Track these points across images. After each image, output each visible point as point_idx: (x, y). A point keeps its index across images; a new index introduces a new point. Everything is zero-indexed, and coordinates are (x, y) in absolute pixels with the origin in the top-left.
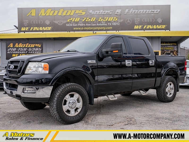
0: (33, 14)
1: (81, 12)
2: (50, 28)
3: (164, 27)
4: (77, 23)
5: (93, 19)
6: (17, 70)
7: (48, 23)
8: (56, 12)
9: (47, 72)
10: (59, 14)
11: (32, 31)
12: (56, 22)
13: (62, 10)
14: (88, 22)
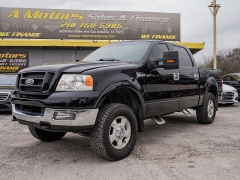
0: (16, 16)
1: (77, 16)
2: (38, 34)
3: (174, 37)
4: (73, 29)
5: (93, 26)
6: (42, 86)
7: (35, 27)
8: (47, 14)
9: (91, 88)
10: (51, 18)
11: (15, 37)
12: (46, 27)
13: (53, 13)
14: (87, 29)
